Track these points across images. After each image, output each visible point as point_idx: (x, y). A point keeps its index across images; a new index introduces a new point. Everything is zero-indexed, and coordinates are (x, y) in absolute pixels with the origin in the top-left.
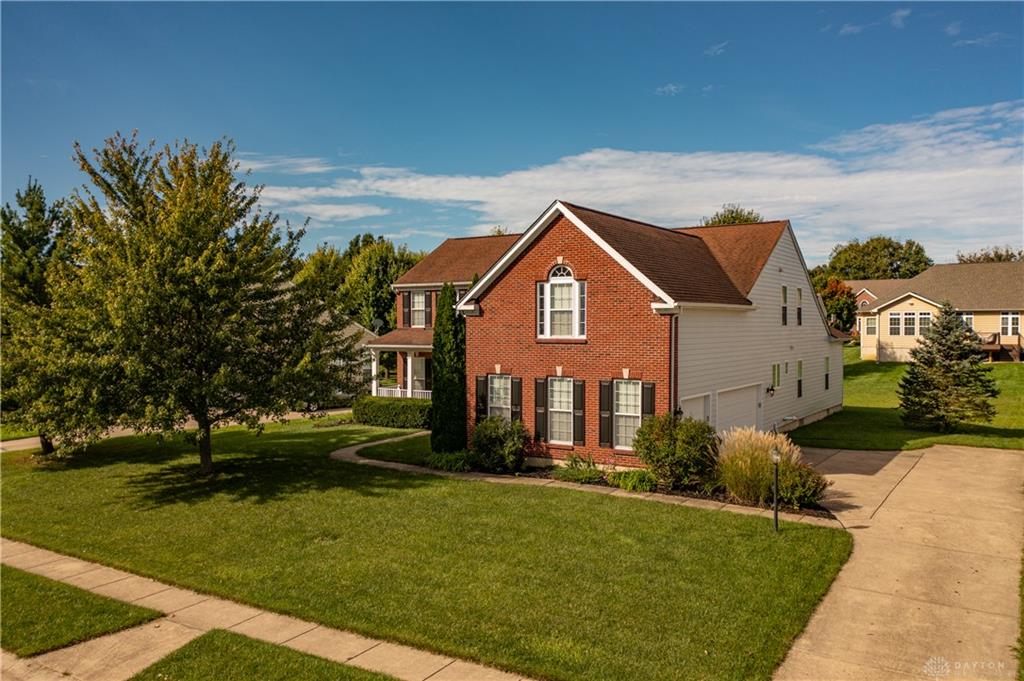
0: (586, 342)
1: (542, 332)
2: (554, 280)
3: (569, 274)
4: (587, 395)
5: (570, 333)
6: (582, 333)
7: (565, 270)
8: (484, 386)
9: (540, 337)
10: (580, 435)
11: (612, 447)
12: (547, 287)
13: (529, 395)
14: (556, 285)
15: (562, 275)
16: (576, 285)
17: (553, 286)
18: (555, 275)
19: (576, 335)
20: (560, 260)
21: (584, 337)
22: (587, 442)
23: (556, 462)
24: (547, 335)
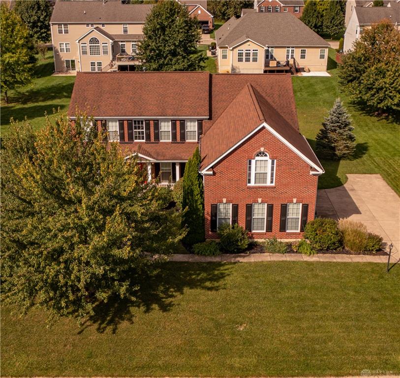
0: (275, 188)
1: (249, 182)
2: (257, 158)
3: (266, 155)
4: (274, 210)
5: (266, 183)
6: (272, 182)
7: (263, 153)
8: (215, 208)
9: (248, 185)
10: (269, 228)
11: (285, 231)
12: (253, 162)
13: (242, 212)
14: (258, 160)
15: (262, 156)
16: (270, 161)
17: (256, 161)
18: (258, 155)
19: (268, 184)
20: (262, 149)
21: (273, 184)
22: (273, 230)
23: (256, 240)
24: (252, 184)
